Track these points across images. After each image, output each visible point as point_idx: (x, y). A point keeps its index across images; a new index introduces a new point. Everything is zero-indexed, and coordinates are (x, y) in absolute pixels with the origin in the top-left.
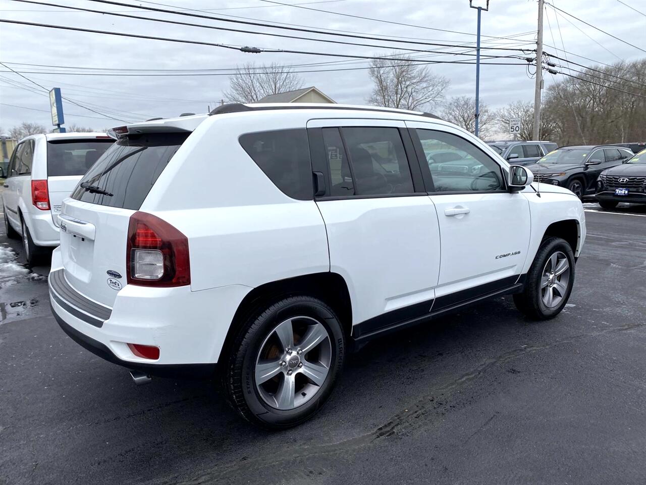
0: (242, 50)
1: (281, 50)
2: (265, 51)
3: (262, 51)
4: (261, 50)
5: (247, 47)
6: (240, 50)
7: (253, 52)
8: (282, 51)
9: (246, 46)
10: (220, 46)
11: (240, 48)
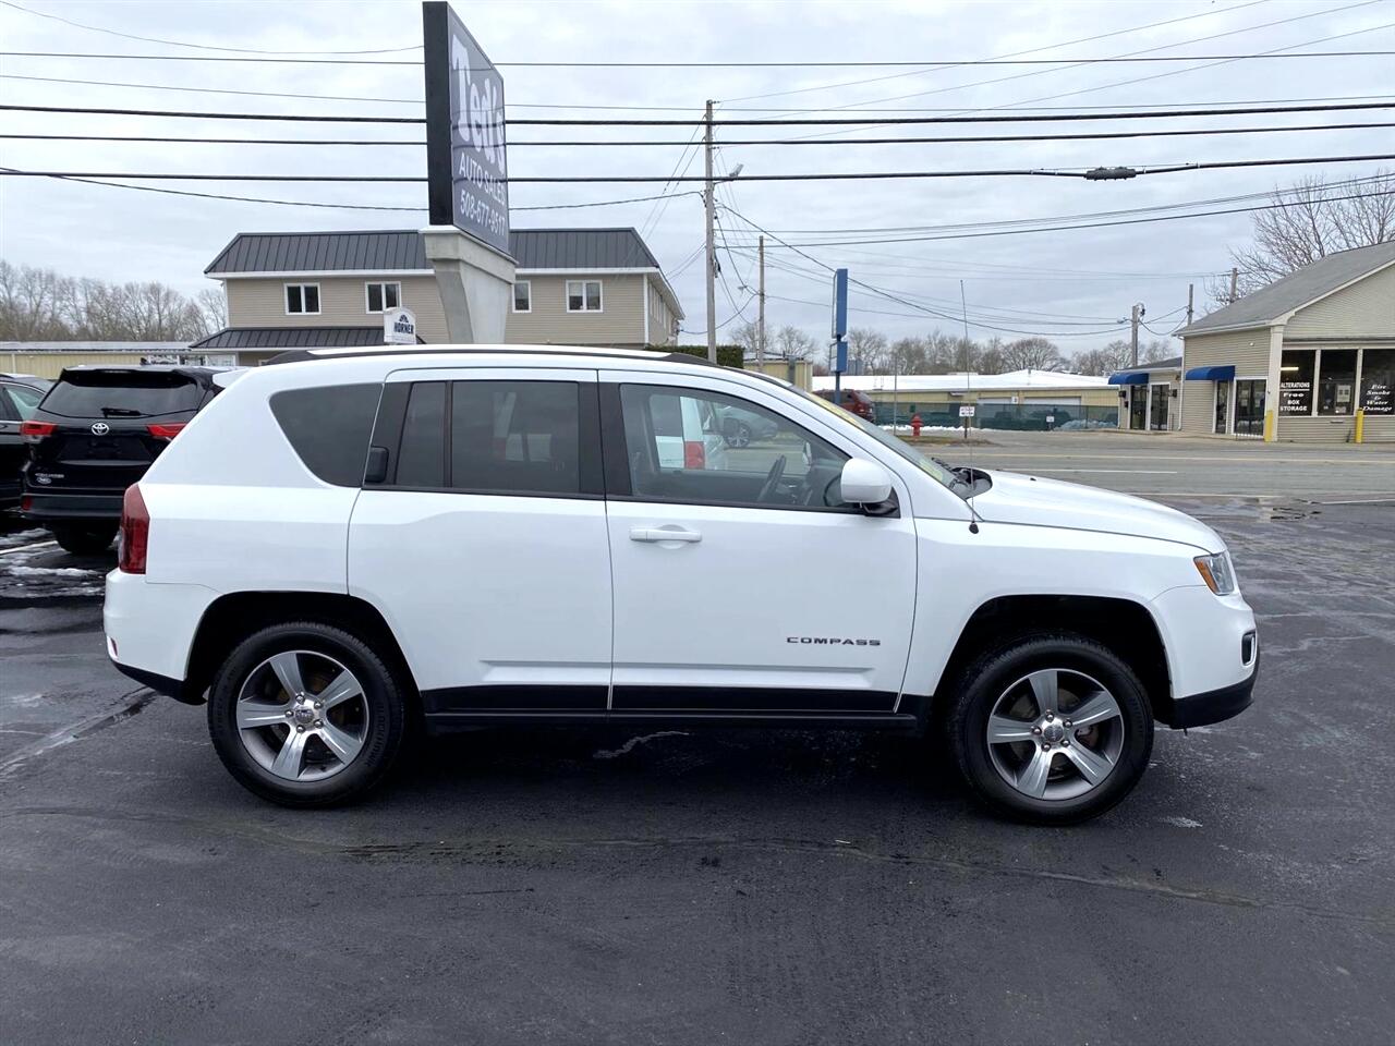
0: (1089, 176)
1: (1193, 163)
2: (1148, 172)
3: (1142, 173)
4: (1137, 170)
5: (1101, 169)
6: (1084, 176)
7: (1116, 177)
8: (1196, 167)
9: (1099, 167)
10: (1035, 173)
11: (1085, 172)
